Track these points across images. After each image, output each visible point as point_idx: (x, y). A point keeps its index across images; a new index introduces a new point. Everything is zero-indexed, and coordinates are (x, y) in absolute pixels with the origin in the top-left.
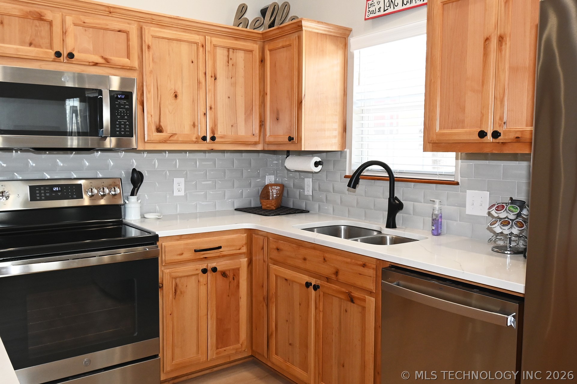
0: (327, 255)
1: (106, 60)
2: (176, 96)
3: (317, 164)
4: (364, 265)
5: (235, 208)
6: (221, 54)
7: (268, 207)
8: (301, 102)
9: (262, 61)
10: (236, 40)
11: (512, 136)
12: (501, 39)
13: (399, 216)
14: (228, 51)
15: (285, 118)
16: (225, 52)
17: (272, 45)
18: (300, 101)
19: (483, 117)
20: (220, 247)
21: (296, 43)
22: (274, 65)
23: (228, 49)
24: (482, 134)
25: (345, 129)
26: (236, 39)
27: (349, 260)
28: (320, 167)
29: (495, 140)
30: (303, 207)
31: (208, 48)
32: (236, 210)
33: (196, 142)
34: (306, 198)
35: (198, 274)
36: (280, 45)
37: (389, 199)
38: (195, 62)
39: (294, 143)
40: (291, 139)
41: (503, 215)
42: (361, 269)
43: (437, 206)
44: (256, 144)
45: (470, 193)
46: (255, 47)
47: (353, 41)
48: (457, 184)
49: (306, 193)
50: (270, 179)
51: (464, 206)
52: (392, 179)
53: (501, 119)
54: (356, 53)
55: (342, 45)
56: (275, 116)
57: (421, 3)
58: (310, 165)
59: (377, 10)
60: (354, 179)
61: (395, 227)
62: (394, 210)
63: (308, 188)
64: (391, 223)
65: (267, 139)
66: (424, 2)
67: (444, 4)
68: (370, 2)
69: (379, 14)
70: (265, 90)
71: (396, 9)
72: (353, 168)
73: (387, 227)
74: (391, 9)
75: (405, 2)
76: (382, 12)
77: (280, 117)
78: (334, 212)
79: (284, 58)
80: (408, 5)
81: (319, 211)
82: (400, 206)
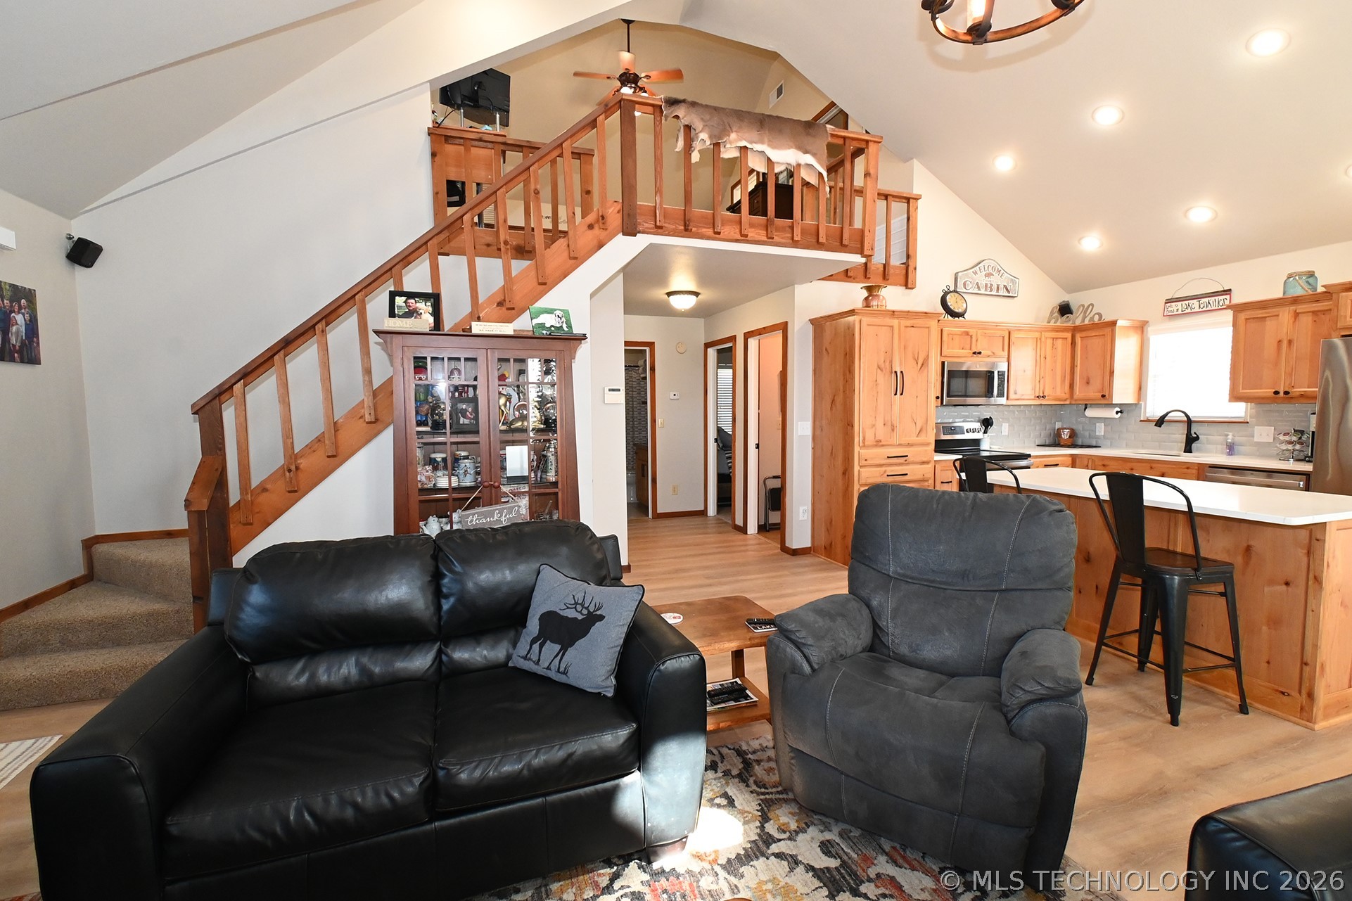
0: (1154, 465)
1: (993, 353)
2: (1025, 371)
3: (1117, 413)
4: (1188, 468)
6: (1049, 342)
7: (1065, 444)
9: (1073, 343)
11: (1299, 394)
12: (1290, 342)
13: (1194, 445)
15: (1096, 383)
16: (1052, 342)
17: (1084, 334)
18: (1112, 371)
19: (1276, 383)
21: (1110, 334)
22: (1085, 349)
23: (1053, 339)
24: (1277, 392)
25: (1140, 389)
26: (1057, 331)
27: (1174, 466)
28: (1119, 414)
29: (1288, 396)
30: (1094, 444)
31: (1043, 339)
32: (1037, 445)
33: (1033, 400)
34: (1097, 438)
36: (1094, 334)
37: (1187, 435)
38: (1035, 349)
39: (1106, 399)
40: (1103, 396)
41: (1287, 438)
42: (1186, 470)
43: (1231, 437)
44: (1065, 400)
45: (1257, 430)
46: (1069, 335)
47: (1150, 330)
48: (1248, 423)
49: (1097, 433)
50: (1058, 425)
51: (1253, 437)
52: (1189, 422)
53: (1290, 384)
54: (1152, 339)
55: (1140, 332)
56: (1085, 381)
57: (1217, 308)
58: (1111, 413)
59: (1175, 310)
60: (1160, 422)
61: (1191, 452)
62: (1190, 442)
63: (1100, 429)
64: (1188, 449)
65: (1075, 397)
66: (1220, 307)
67: (1247, 319)
68: (1169, 304)
69: (1177, 313)
70: (1075, 364)
71: (1193, 311)
72: (1147, 415)
73: (1184, 452)
74: (1189, 311)
75: (1202, 307)
76: (1180, 312)
77: (1091, 381)
78: (1127, 446)
79: (1096, 343)
80: (1205, 309)
81: (1111, 446)
82: (1197, 438)
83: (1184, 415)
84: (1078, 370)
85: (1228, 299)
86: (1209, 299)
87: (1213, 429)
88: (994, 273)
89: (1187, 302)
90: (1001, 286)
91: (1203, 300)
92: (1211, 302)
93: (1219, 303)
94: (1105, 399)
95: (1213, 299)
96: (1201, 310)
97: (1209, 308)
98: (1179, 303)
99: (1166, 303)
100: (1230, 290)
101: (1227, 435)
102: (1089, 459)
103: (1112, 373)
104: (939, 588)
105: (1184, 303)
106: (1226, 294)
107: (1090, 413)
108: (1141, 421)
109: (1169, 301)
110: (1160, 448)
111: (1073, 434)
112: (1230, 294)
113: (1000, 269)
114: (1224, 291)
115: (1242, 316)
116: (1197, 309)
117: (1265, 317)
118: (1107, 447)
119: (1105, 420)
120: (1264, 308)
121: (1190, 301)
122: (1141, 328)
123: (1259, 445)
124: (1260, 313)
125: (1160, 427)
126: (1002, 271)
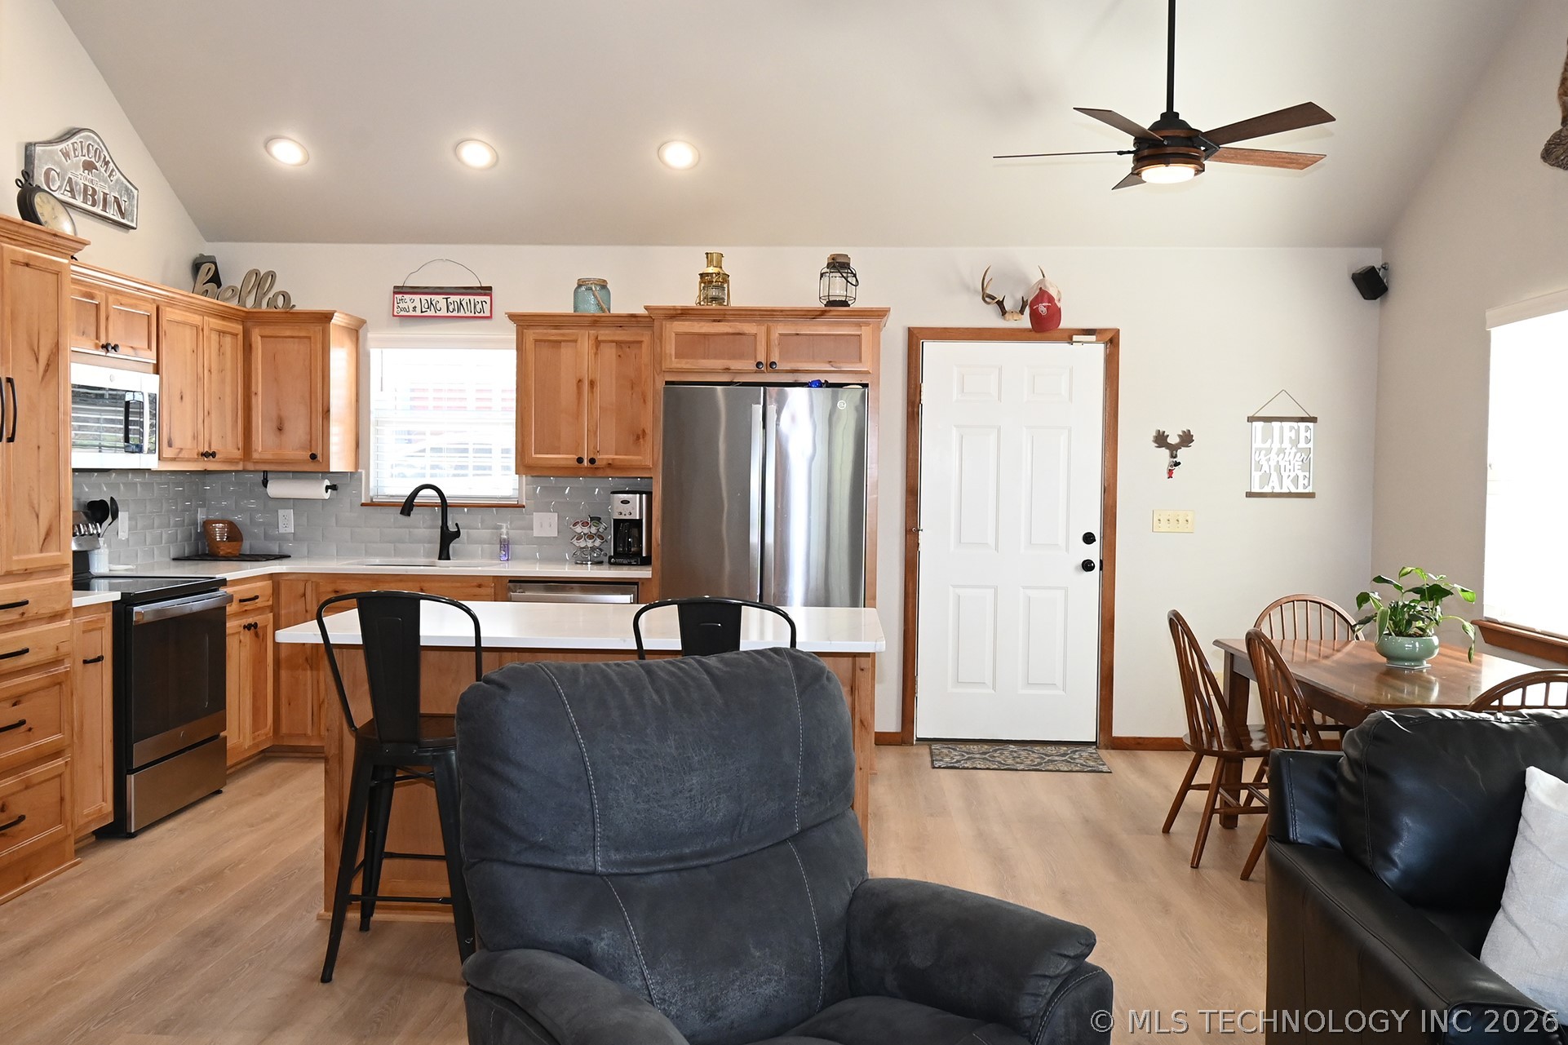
1: (135, 351)
2: (182, 398)
3: (327, 489)
4: (480, 586)
5: (172, 557)
6: (215, 340)
7: (230, 553)
8: (329, 411)
9: (248, 348)
10: (223, 320)
11: (605, 463)
12: (592, 384)
14: (219, 335)
15: (297, 431)
17: (268, 331)
18: (325, 409)
19: (578, 446)
20: (256, 597)
21: (319, 337)
22: (272, 360)
23: (218, 332)
24: (580, 460)
25: (359, 445)
26: (224, 318)
27: (459, 584)
28: (330, 491)
29: (592, 466)
30: (276, 550)
31: (206, 331)
32: (174, 559)
33: (195, 460)
34: (283, 538)
35: (239, 632)
36: (288, 333)
37: (442, 528)
38: (195, 351)
39: (319, 463)
40: (313, 457)
41: (578, 529)
43: (504, 530)
44: (238, 463)
45: (537, 517)
46: (235, 329)
47: (371, 336)
48: (523, 506)
49: (282, 530)
50: (201, 516)
51: (532, 528)
52: (444, 505)
53: (595, 448)
54: (375, 354)
55: (354, 339)
56: (274, 425)
57: (473, 314)
58: (317, 490)
59: (411, 309)
60: (408, 506)
61: (449, 559)
62: (447, 539)
63: (287, 522)
64: (444, 554)
65: (255, 456)
66: (477, 314)
67: (536, 341)
68: (399, 296)
69: (414, 314)
70: (253, 389)
71: (438, 314)
72: (371, 494)
73: (440, 559)
74: (432, 313)
75: (451, 308)
76: (418, 313)
77: (288, 426)
78: (340, 554)
79: (294, 352)
80: (455, 314)
81: (309, 555)
82: (457, 534)
83: (434, 493)
84: (258, 403)
85: (489, 302)
86: (462, 297)
87: (478, 517)
88: (98, 165)
89: (428, 297)
90: (111, 199)
91: (452, 298)
92: (464, 303)
93: (475, 307)
94: (314, 463)
95: (466, 298)
96: (450, 314)
97: (462, 313)
98: (417, 297)
99: (395, 293)
100: (490, 288)
101: (500, 527)
102: (307, 581)
103: (326, 412)
104: (695, 868)
105: (424, 297)
106: (485, 295)
107: (275, 489)
108: (363, 505)
109: (399, 290)
110: (397, 553)
111: (234, 533)
112: (490, 295)
113: (108, 158)
114: (482, 288)
115: (531, 335)
116: (444, 313)
117: (560, 342)
118: (302, 557)
119: (295, 503)
120: (556, 327)
121: (433, 297)
122: (356, 331)
123: (541, 541)
124: (553, 335)
125: (409, 515)
126: (111, 164)
